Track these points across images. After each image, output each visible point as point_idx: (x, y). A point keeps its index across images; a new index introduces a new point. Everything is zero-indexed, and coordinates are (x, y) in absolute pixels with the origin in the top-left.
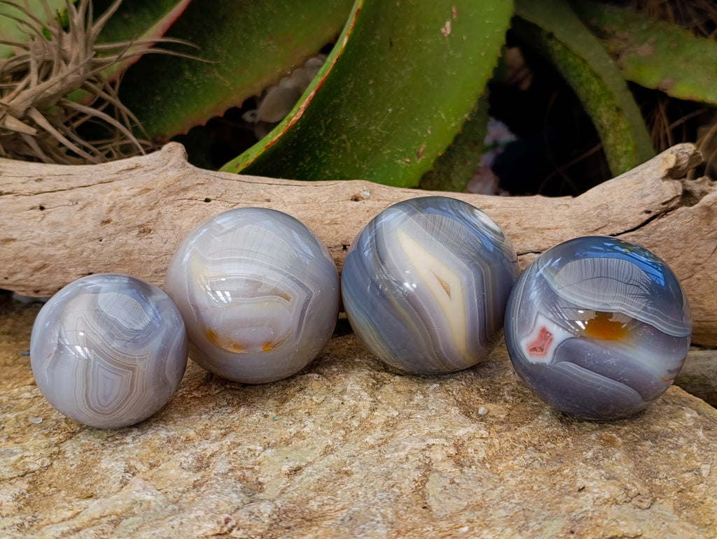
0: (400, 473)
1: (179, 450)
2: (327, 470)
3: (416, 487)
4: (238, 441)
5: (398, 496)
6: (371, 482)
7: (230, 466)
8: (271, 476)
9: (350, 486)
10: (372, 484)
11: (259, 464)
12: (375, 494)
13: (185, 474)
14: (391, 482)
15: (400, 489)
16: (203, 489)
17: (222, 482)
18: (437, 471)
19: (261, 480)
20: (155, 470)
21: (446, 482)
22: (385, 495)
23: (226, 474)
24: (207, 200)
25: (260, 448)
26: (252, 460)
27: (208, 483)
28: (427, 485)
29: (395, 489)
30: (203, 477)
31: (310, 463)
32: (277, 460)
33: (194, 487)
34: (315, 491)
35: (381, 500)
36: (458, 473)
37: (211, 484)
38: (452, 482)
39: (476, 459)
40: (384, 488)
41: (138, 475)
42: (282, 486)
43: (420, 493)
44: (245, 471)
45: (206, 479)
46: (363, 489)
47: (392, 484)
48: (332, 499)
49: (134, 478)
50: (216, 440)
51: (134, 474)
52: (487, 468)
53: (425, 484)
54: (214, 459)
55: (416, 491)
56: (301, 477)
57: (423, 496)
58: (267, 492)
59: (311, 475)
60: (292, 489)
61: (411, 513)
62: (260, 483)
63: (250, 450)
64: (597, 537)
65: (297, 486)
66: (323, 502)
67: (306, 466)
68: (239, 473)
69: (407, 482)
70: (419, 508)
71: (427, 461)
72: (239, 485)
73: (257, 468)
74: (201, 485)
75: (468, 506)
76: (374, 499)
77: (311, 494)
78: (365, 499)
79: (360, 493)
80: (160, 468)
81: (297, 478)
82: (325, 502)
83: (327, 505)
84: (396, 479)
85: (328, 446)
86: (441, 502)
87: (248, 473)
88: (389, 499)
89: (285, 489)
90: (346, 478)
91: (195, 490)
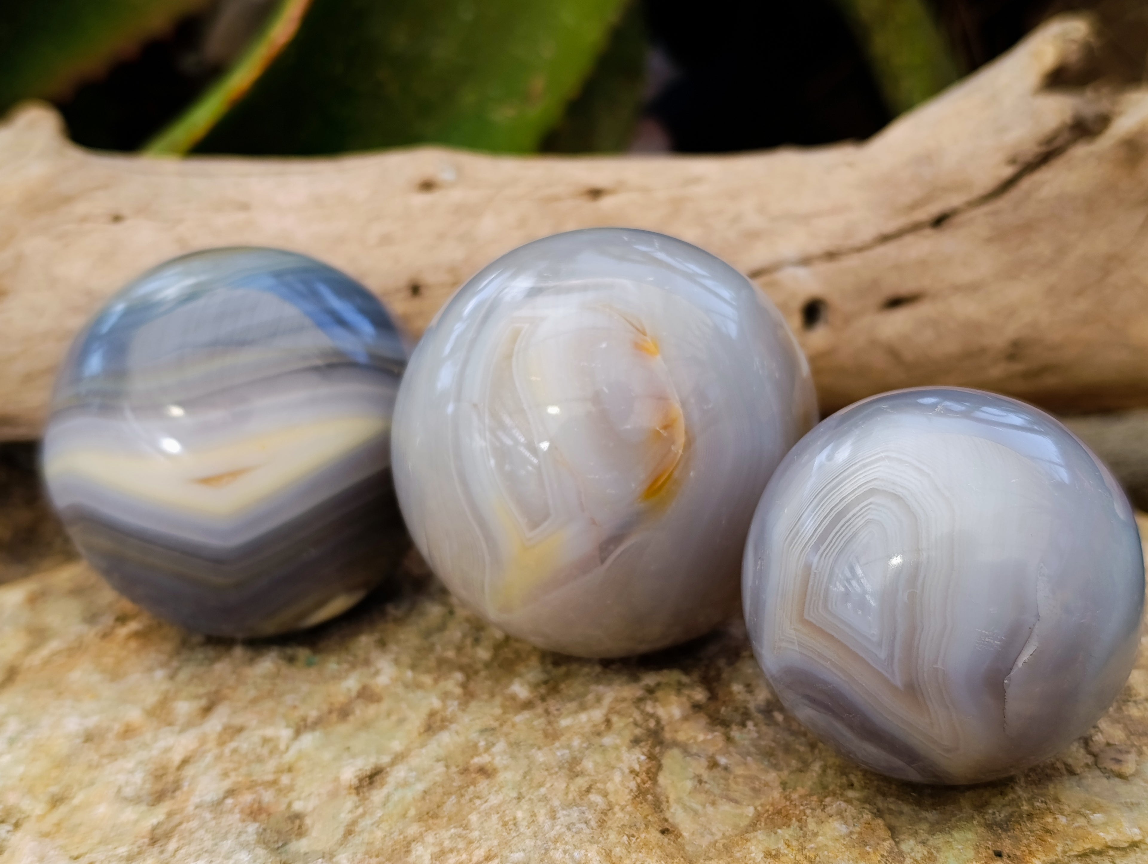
0: (598, 758)
1: (112, 756)
2: (440, 768)
3: (638, 786)
4: (238, 721)
5: (604, 813)
6: (541, 785)
7: (227, 784)
8: (319, 795)
9: (494, 800)
10: (543, 790)
11: (290, 770)
12: (553, 815)
13: (130, 814)
14: (582, 782)
15: (605, 795)
16: (172, 845)
17: (213, 823)
18: (675, 744)
19: (298, 806)
20: (62, 810)
21: (700, 767)
22: (575, 813)
23: (220, 802)
24: (117, 219)
25: (285, 733)
26: (271, 765)
27: (183, 826)
28: (662, 779)
29: (595, 797)
30: (170, 815)
31: (398, 758)
32: (327, 756)
33: (154, 841)
34: (419, 819)
35: (569, 829)
36: (720, 743)
37: (192, 832)
38: (713, 765)
39: (752, 706)
40: (570, 797)
41: (27, 826)
42: (345, 817)
43: (650, 797)
44: (260, 789)
45: (177, 818)
46: (525, 805)
47: (585, 786)
48: (460, 836)
49: (19, 834)
50: (189, 725)
51: (17, 825)
52: (776, 724)
53: (656, 774)
54: (190, 771)
55: (640, 794)
56: (385, 791)
57: (657, 806)
58: (314, 833)
59: (405, 784)
60: (367, 822)
61: (639, 850)
62: (298, 817)
63: (265, 741)
64: (1053, 858)
65: (379, 813)
66: (441, 844)
67: (393, 763)
68: (247, 798)
69: (617, 777)
70: (654, 835)
71: (652, 724)
72: (252, 828)
73: (285, 780)
74: (168, 836)
75: (758, 816)
76: (553, 827)
77: (413, 830)
78: (534, 828)
79: (520, 814)
80: (76, 801)
81: (377, 796)
82: (447, 843)
83: (451, 851)
84: (593, 773)
85: (432, 714)
86: (696, 813)
87: (268, 796)
88: (586, 823)
89: (354, 823)
90: (483, 784)
91: (156, 850)
